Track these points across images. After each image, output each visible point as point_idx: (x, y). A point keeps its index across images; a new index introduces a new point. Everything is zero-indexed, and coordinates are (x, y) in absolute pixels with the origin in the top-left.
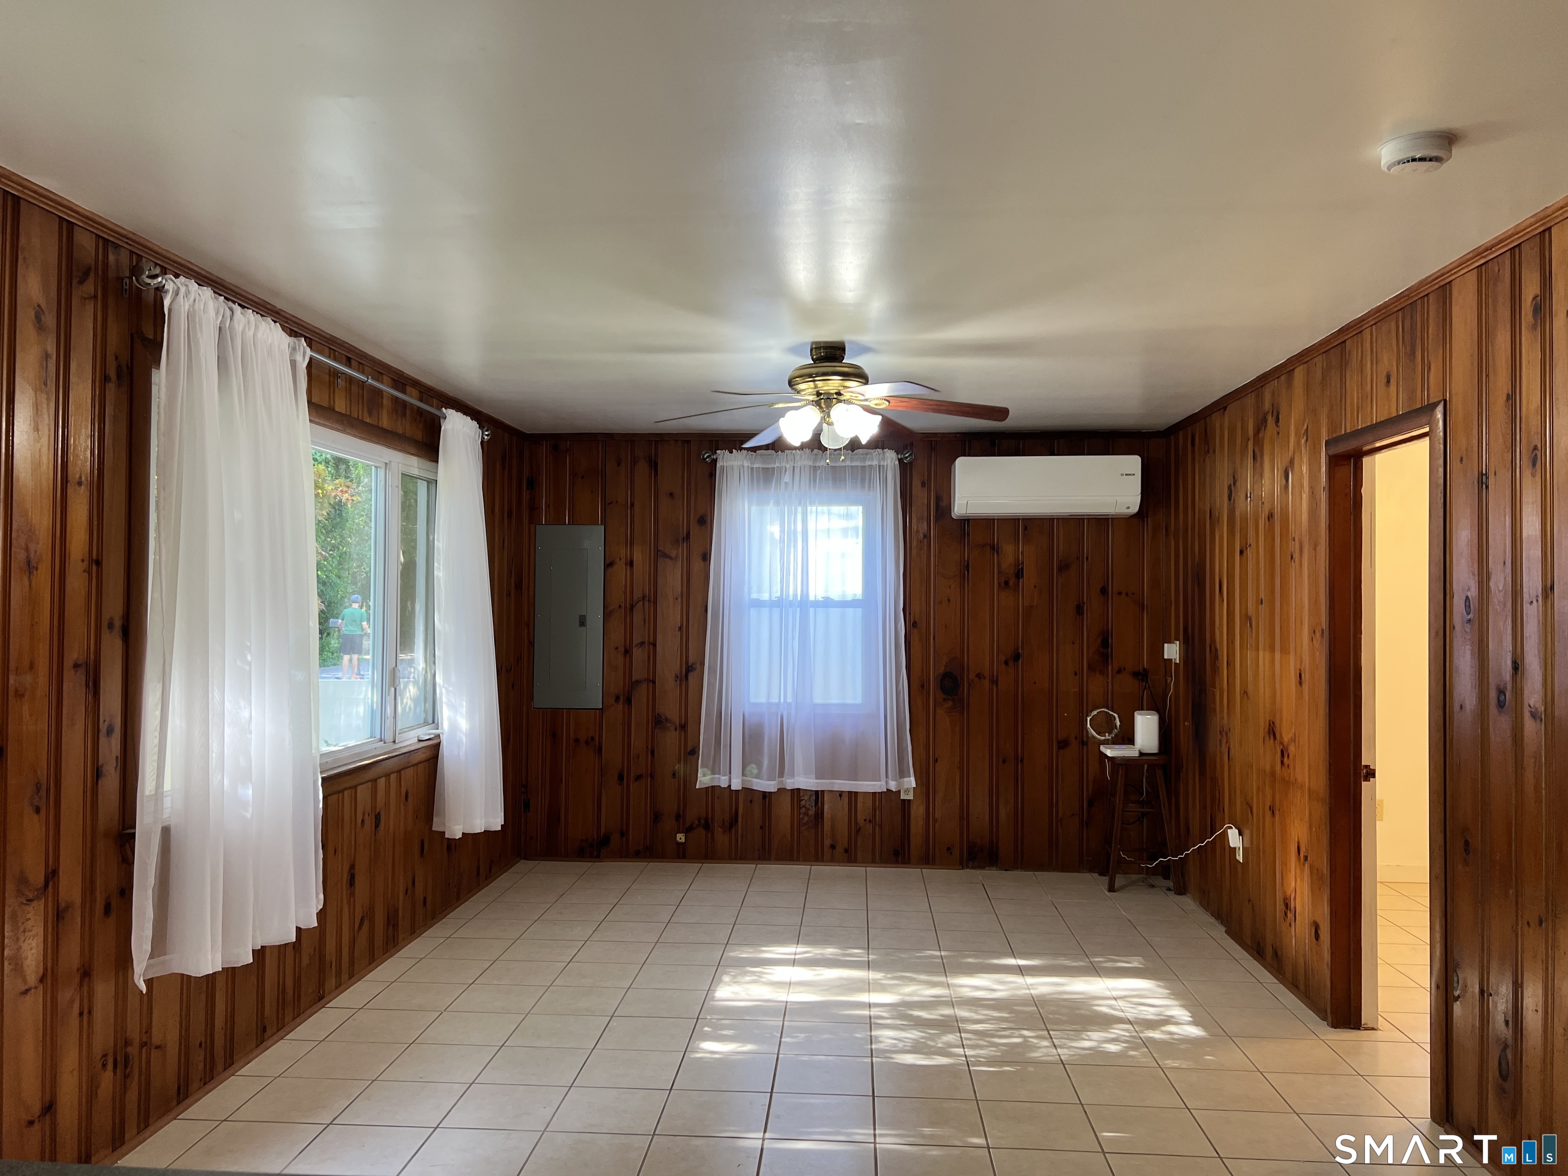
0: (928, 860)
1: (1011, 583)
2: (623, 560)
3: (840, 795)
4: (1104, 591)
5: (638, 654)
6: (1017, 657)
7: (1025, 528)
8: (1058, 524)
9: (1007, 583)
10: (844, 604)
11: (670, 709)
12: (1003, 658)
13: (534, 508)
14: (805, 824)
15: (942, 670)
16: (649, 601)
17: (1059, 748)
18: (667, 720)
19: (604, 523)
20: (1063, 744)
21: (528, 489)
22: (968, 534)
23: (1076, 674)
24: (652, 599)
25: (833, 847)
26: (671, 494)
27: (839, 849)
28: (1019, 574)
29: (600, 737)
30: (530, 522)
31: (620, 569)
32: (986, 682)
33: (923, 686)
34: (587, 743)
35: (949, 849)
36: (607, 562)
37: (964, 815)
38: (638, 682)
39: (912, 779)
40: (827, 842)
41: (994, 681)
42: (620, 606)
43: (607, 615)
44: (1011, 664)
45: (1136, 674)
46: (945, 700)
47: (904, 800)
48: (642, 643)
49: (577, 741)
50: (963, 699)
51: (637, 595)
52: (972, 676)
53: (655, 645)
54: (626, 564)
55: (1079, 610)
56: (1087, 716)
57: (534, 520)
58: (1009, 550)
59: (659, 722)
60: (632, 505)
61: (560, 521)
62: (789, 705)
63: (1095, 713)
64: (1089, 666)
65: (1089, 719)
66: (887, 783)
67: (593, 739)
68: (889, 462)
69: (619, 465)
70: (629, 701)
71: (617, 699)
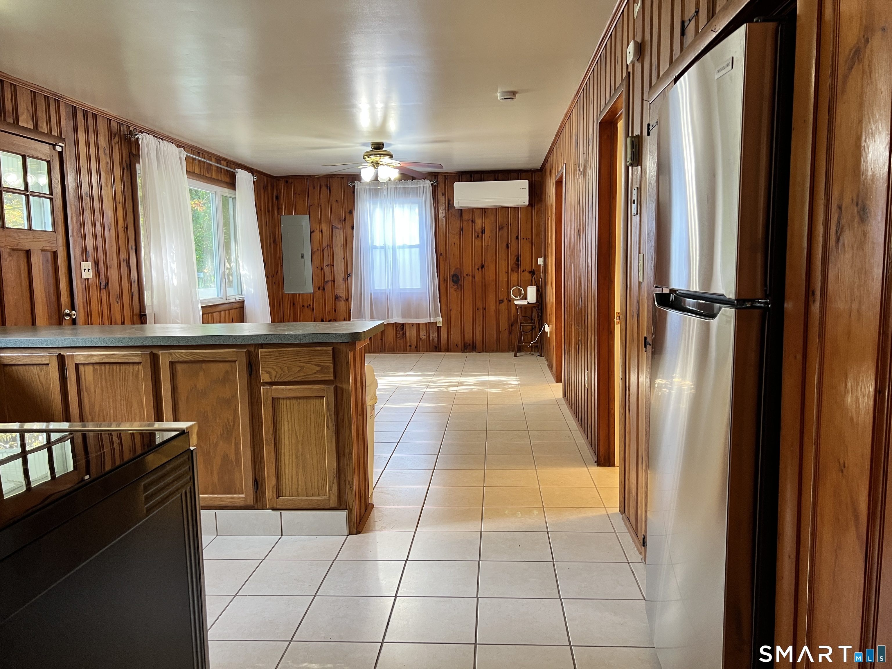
0: (448, 349)
1: (480, 236)
2: (318, 230)
3: (413, 326)
4: (517, 238)
5: (327, 270)
6: (483, 267)
7: (485, 212)
8: (498, 210)
9: (478, 236)
10: (411, 247)
11: (341, 293)
12: (477, 267)
13: (279, 208)
14: (399, 338)
15: (452, 273)
16: (330, 247)
17: (500, 303)
18: (340, 297)
19: (309, 214)
20: (501, 301)
21: (276, 200)
22: (462, 216)
23: (506, 273)
24: (331, 246)
25: (410, 346)
26: (337, 201)
27: (413, 347)
28: (483, 232)
29: (313, 304)
30: (278, 215)
31: (317, 233)
32: (471, 277)
33: (445, 280)
34: (307, 307)
35: (457, 345)
36: (311, 231)
37: (463, 332)
38: (328, 281)
39: (441, 317)
40: (408, 345)
41: (474, 277)
42: (318, 250)
43: (313, 254)
44: (480, 269)
45: (530, 272)
46: (454, 285)
47: (438, 327)
48: (328, 265)
49: (303, 306)
50: (461, 285)
51: (325, 245)
52: (465, 275)
53: (333, 266)
54: (319, 231)
55: (507, 246)
56: (511, 290)
57: (279, 214)
58: (478, 221)
59: (337, 298)
60: (321, 206)
61: (290, 214)
62: (390, 289)
63: (514, 288)
64: (512, 270)
65: (511, 291)
66: (430, 319)
67: (310, 305)
68: (427, 185)
69: (314, 189)
70: (324, 289)
71: (319, 289)
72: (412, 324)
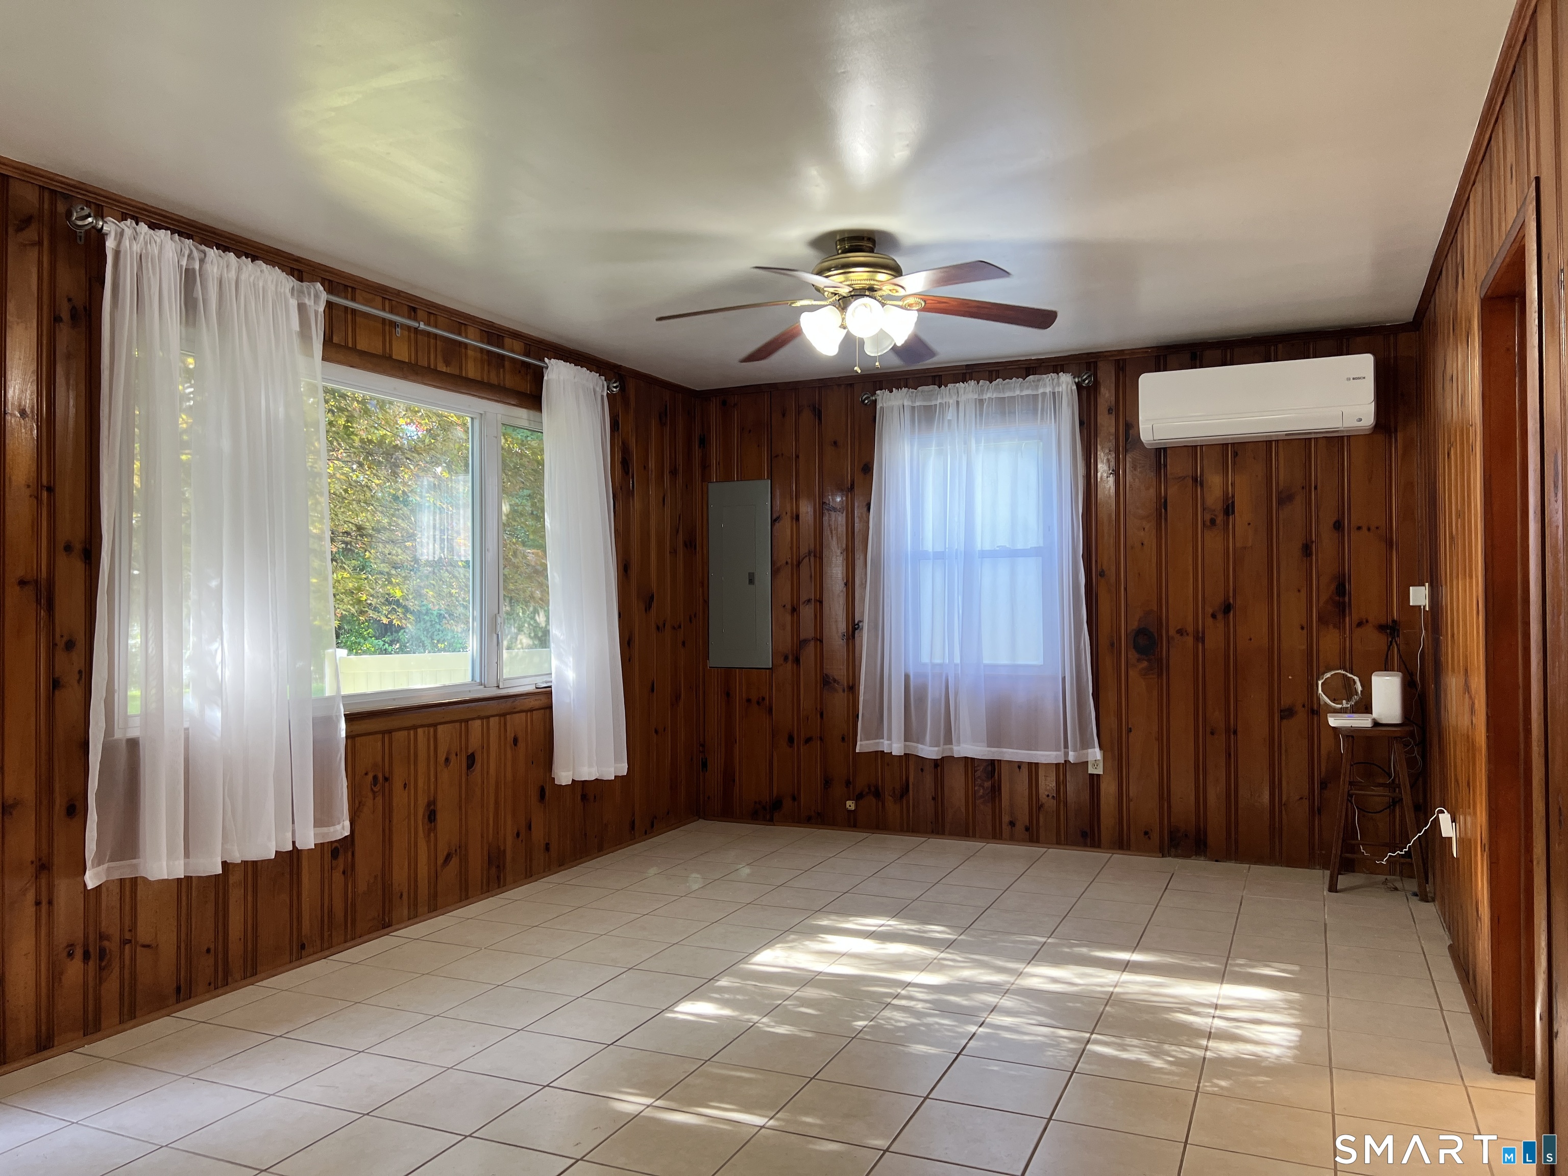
0: (1122, 844)
1: (1219, 520)
2: (789, 514)
3: (1019, 767)
4: (1338, 526)
5: (807, 612)
6: (1227, 608)
7: (1235, 454)
8: (1277, 447)
9: (1213, 522)
10: (1013, 554)
11: (838, 671)
12: (1209, 611)
13: (705, 466)
14: (981, 797)
15: (1134, 625)
16: (815, 556)
17: (1282, 718)
18: (835, 681)
19: (771, 477)
20: (1288, 713)
21: (700, 447)
22: (1165, 466)
23: (1302, 628)
24: (818, 555)
25: (1012, 824)
26: (835, 443)
27: (1020, 827)
28: (1229, 509)
29: (771, 698)
30: (703, 480)
31: (786, 523)
32: (1190, 640)
33: (1112, 645)
34: (758, 703)
35: (1146, 833)
36: (775, 517)
37: (1165, 795)
38: (806, 641)
39: (1097, 750)
40: (1006, 819)
41: (1199, 638)
42: (787, 563)
43: (775, 572)
44: (1220, 616)
45: (1382, 628)
46: (1139, 660)
47: (1092, 775)
48: (809, 601)
49: (749, 701)
50: (1161, 659)
51: (804, 550)
52: (1172, 632)
53: (821, 602)
54: (792, 518)
55: (1307, 550)
56: (1318, 679)
57: (706, 478)
58: (1215, 481)
59: (827, 682)
60: (797, 457)
61: (728, 478)
62: (956, 665)
63: (1328, 675)
64: (1320, 619)
65: (1320, 683)
66: (1066, 754)
67: (763, 699)
68: (1064, 386)
69: (784, 415)
70: (797, 660)
71: (786, 658)
72: (1020, 765)
